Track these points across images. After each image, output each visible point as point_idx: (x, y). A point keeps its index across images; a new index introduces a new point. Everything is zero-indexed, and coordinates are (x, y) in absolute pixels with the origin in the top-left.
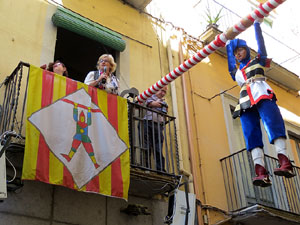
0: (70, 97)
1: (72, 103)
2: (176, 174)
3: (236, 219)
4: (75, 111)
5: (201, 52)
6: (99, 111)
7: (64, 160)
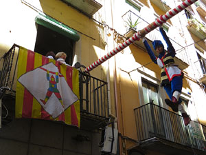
0: (44, 67)
1: (46, 70)
2: (107, 117)
3: (142, 146)
4: (48, 75)
5: (124, 43)
6: (62, 76)
7: (42, 103)
